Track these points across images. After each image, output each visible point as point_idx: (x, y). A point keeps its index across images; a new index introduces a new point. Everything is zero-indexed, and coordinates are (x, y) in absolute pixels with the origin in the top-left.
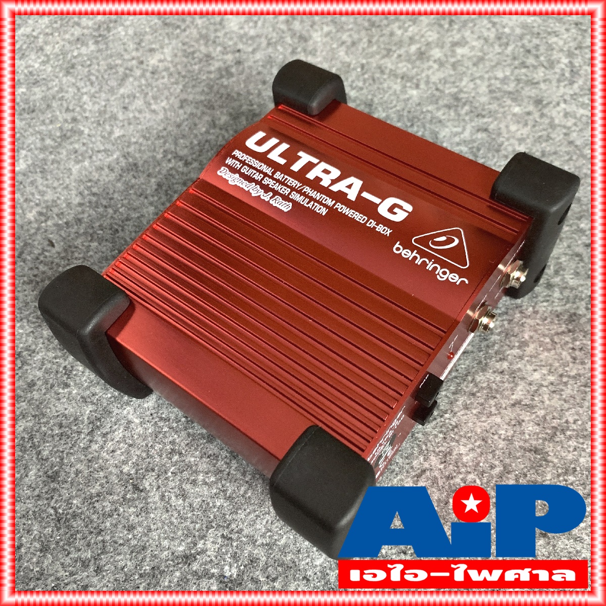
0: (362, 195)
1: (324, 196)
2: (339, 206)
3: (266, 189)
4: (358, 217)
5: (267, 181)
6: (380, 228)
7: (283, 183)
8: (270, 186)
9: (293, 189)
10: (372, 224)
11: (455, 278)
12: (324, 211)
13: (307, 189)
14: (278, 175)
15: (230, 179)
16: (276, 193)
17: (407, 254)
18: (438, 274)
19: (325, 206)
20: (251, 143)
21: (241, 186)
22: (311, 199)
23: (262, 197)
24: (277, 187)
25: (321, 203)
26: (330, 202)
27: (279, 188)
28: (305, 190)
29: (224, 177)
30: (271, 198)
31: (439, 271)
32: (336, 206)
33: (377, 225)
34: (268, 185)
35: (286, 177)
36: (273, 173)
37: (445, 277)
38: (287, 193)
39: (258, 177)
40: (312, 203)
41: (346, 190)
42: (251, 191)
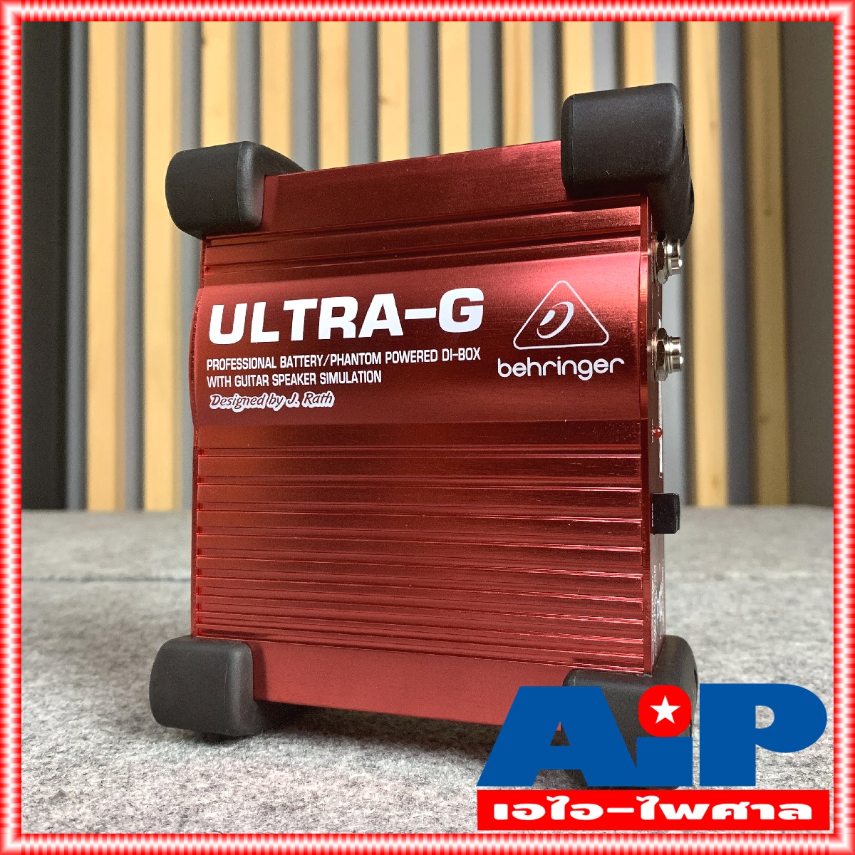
0: (407, 317)
1: (362, 354)
2: (390, 356)
3: (285, 390)
4: (424, 356)
5: (279, 380)
6: (463, 354)
7: (298, 370)
8: (287, 384)
9: (317, 370)
10: (448, 355)
11: (602, 366)
12: (377, 376)
13: (335, 358)
14: (286, 362)
15: (232, 406)
16: (301, 389)
17: (521, 369)
18: (579, 373)
19: (374, 367)
20: (216, 337)
21: (253, 407)
22: (350, 369)
23: (289, 406)
24: (297, 380)
25: (365, 368)
26: (375, 358)
27: (300, 379)
28: (332, 361)
29: (223, 407)
30: (300, 400)
31: (577, 368)
32: (387, 359)
33: (455, 351)
34: (283, 383)
35: (296, 357)
36: (277, 362)
37: (590, 371)
38: (314, 380)
39: (263, 381)
40: (354, 373)
41: (382, 325)
42: (269, 406)
